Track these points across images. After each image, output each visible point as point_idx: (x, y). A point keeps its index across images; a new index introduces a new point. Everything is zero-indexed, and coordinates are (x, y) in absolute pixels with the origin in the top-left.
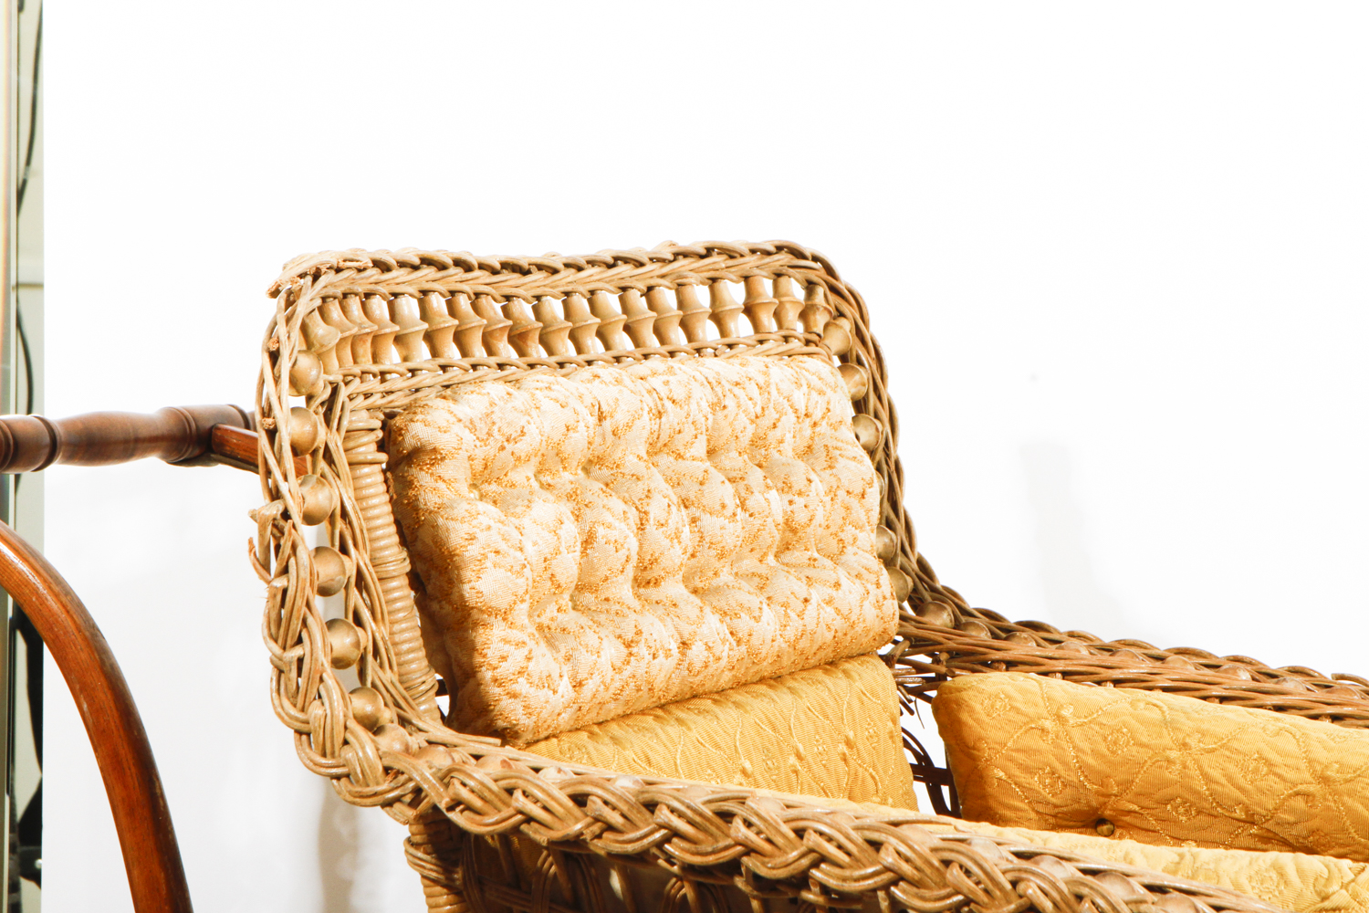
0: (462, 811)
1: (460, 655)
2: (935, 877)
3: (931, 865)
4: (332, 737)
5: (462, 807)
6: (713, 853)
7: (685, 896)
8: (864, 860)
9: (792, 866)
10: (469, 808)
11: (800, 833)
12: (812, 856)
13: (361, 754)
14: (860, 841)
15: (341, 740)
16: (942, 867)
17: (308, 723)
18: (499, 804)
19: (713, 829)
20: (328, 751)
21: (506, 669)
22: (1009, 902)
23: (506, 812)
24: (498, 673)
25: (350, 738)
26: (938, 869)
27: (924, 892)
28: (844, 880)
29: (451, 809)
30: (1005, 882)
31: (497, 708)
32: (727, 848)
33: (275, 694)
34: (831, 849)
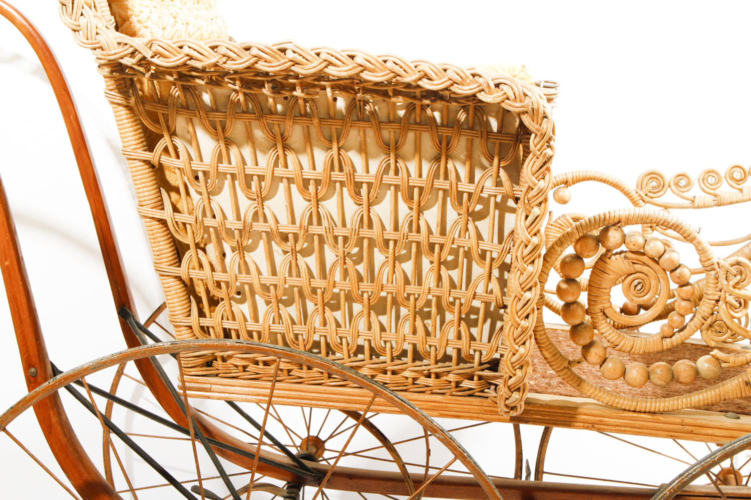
0: (158, 58)
1: (121, 12)
2: (381, 67)
3: (379, 62)
4: (91, 31)
5: (158, 56)
6: (279, 65)
7: (239, 99)
8: (348, 63)
9: (317, 67)
10: (162, 55)
11: (318, 54)
12: (326, 63)
13: (106, 37)
14: (346, 56)
15: (95, 33)
16: (383, 63)
17: (79, 26)
18: (176, 53)
19: (277, 56)
20: (89, 38)
21: (142, 17)
22: (415, 74)
23: (179, 56)
24: (139, 18)
25: (99, 31)
26: (382, 64)
27: (375, 74)
28: (340, 71)
29: (152, 57)
30: (412, 65)
31: (139, 33)
32: (285, 63)
33: (62, 14)
34: (333, 60)
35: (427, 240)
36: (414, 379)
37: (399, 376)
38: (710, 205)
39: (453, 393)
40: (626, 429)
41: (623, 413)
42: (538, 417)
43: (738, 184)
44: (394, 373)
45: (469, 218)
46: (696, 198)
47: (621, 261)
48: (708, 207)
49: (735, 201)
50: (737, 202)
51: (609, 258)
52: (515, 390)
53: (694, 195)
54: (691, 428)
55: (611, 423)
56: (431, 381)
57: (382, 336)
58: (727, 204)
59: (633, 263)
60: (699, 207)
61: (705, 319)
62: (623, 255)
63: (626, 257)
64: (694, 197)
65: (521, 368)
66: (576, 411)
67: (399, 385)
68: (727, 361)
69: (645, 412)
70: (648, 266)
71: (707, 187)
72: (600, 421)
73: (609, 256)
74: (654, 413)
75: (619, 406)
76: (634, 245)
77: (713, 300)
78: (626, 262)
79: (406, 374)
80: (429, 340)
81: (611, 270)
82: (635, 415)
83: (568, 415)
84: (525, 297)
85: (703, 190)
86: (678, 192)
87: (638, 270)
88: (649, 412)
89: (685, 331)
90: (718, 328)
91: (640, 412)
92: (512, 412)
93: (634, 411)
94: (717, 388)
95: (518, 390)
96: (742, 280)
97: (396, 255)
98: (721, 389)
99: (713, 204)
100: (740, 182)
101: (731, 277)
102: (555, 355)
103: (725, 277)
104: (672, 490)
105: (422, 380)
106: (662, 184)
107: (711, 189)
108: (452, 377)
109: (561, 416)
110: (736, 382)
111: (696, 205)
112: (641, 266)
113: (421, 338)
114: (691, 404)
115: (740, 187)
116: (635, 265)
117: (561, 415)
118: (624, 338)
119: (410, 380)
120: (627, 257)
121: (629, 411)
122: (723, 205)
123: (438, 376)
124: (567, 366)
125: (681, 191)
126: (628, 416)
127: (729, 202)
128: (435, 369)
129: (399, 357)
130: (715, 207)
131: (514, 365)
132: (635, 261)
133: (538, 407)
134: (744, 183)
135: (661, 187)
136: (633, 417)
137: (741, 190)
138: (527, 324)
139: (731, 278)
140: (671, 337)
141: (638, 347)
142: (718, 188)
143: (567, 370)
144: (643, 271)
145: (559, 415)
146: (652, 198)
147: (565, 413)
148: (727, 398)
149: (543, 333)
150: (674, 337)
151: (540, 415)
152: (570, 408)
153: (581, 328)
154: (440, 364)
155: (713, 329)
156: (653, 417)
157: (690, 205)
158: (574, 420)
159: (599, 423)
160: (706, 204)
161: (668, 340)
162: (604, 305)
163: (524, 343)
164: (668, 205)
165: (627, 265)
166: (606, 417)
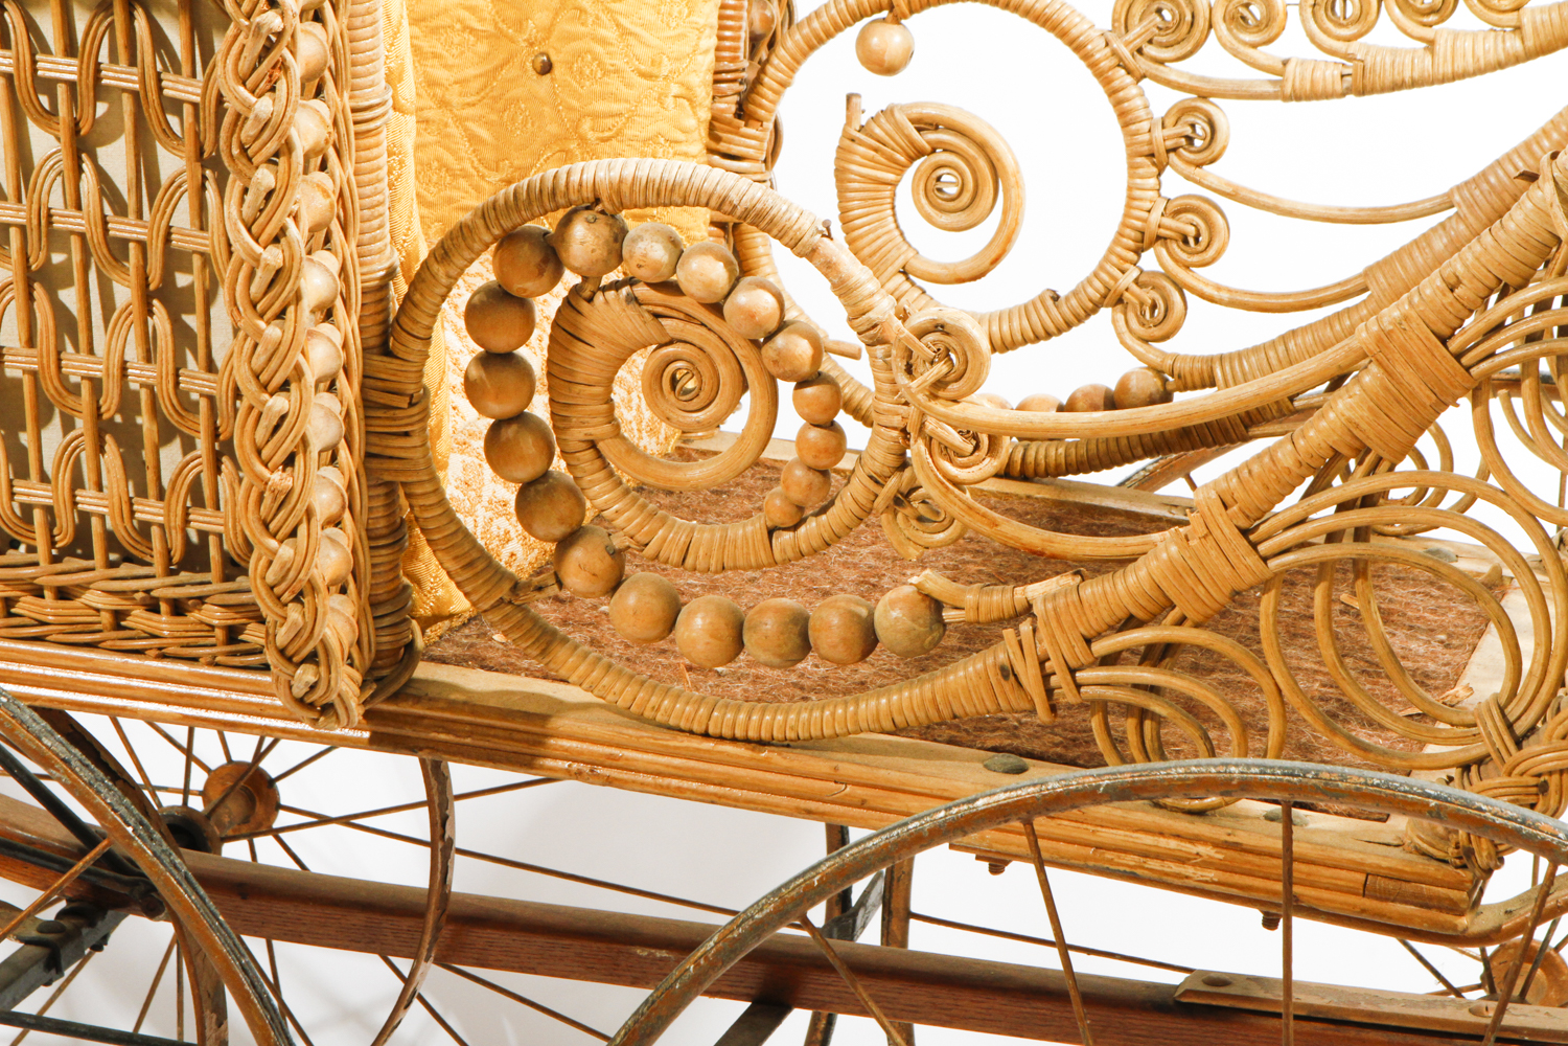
35: (100, 230)
36: (119, 616)
37: (77, 603)
38: (1329, 88)
39: (218, 659)
40: (685, 784)
41: (675, 739)
42: (443, 737)
43: (1425, 25)
44: (63, 594)
45: (208, 173)
46: (1290, 67)
47: (617, 308)
48: (1327, 95)
49: (1408, 79)
50: (1414, 84)
51: (590, 300)
52: (304, 661)
53: (1285, 56)
54: (861, 792)
55: (640, 766)
56: (163, 623)
57: (16, 489)
58: (1383, 90)
59: (657, 316)
60: (1297, 97)
61: (877, 482)
62: (625, 290)
63: (633, 300)
64: (1285, 63)
65: (298, 598)
66: (543, 727)
67: (79, 628)
68: (958, 605)
69: (734, 740)
70: (702, 325)
71: (1325, 31)
72: (610, 757)
73: (587, 293)
74: (761, 743)
75: (659, 718)
76: (639, 266)
77: (895, 428)
78: (632, 311)
79: (92, 598)
80: (140, 508)
81: (594, 333)
82: (709, 745)
83: (525, 736)
84: (270, 409)
85: (1313, 40)
86: (1237, 45)
87: (673, 334)
88: (747, 741)
89: (832, 511)
90: (922, 510)
91: (721, 738)
92: (322, 719)
93: (706, 735)
94: (929, 680)
95: (312, 658)
96: (952, 376)
97: (33, 267)
98: (939, 682)
99: (1339, 87)
100: (1432, 18)
101: (919, 366)
102: (470, 565)
103: (902, 365)
104: (702, 961)
105: (139, 618)
106: (1189, 18)
107: (1339, 38)
108: (213, 614)
109: (505, 739)
110: (979, 666)
111: (1288, 90)
112: (681, 324)
113: (116, 500)
114: (856, 722)
115: (1428, 33)
116: (664, 322)
117: (507, 734)
118: (663, 520)
119: (106, 618)
120: (636, 299)
121: (691, 732)
122: (1372, 91)
123: (178, 608)
124: (507, 598)
125: (1245, 43)
126: (687, 748)
127: (1388, 82)
128: (163, 587)
129: (68, 551)
130: (1350, 98)
131: (277, 590)
132: (659, 310)
133: (443, 710)
134: (1442, 20)
135: (1185, 29)
136: (698, 750)
137: (1431, 44)
138: (289, 483)
139: (921, 369)
140: (795, 528)
141: (701, 553)
142: (1360, 35)
143: (509, 608)
144: (689, 339)
145: (501, 733)
146: (1161, 62)
147: (519, 731)
148: (958, 711)
149: (432, 500)
150: (802, 530)
151: (448, 732)
152: (527, 716)
153: (537, 492)
154: (184, 576)
155: (908, 511)
156: (755, 755)
157: (1270, 89)
158: (542, 750)
159: (609, 762)
160: (1319, 88)
161: (788, 535)
162: (591, 430)
163: (293, 534)
164: (1206, 87)
165: (638, 322)
166: (626, 747)
